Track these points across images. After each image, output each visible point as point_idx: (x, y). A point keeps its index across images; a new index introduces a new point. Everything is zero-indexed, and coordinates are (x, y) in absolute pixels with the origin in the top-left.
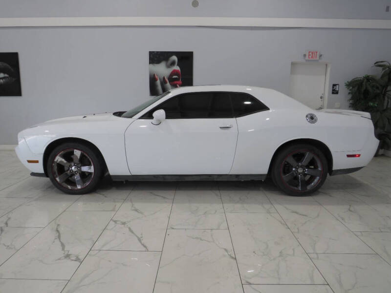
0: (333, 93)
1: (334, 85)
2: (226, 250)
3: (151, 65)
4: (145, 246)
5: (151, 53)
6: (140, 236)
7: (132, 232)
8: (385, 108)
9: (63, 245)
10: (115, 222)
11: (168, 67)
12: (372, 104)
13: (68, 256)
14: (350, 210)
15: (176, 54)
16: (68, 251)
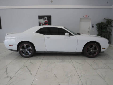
0: (92, 27)
1: (92, 25)
2: (55, 74)
3: (39, 20)
4: (31, 74)
5: (39, 16)
6: (30, 70)
7: (28, 69)
8: (107, 31)
9: (7, 74)
10: (24, 66)
11: (44, 20)
12: (103, 30)
13: (8, 77)
14: (94, 62)
15: (47, 16)
16: (8, 75)
